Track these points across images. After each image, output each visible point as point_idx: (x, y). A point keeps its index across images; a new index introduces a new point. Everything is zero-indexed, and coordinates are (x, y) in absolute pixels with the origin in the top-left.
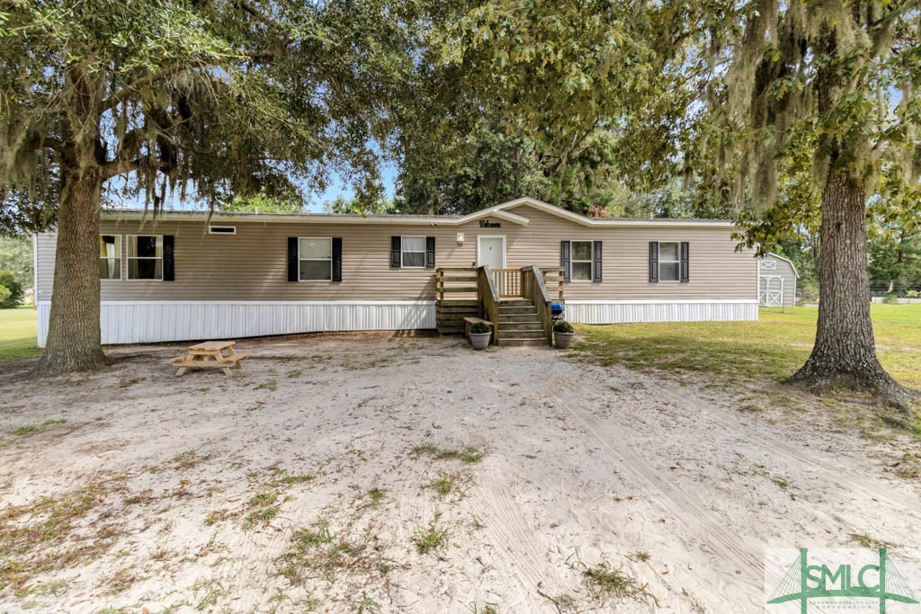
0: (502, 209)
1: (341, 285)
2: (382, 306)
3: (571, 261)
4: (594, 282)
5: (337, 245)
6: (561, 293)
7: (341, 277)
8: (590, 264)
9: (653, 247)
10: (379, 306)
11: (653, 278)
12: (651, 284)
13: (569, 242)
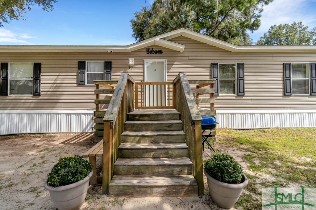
0: (162, 39)
1: (40, 98)
2: (70, 114)
3: (219, 79)
4: (238, 95)
5: (37, 68)
6: (212, 104)
7: (39, 93)
8: (234, 81)
9: (286, 67)
10: (68, 114)
11: (286, 92)
12: (286, 97)
13: (217, 64)
